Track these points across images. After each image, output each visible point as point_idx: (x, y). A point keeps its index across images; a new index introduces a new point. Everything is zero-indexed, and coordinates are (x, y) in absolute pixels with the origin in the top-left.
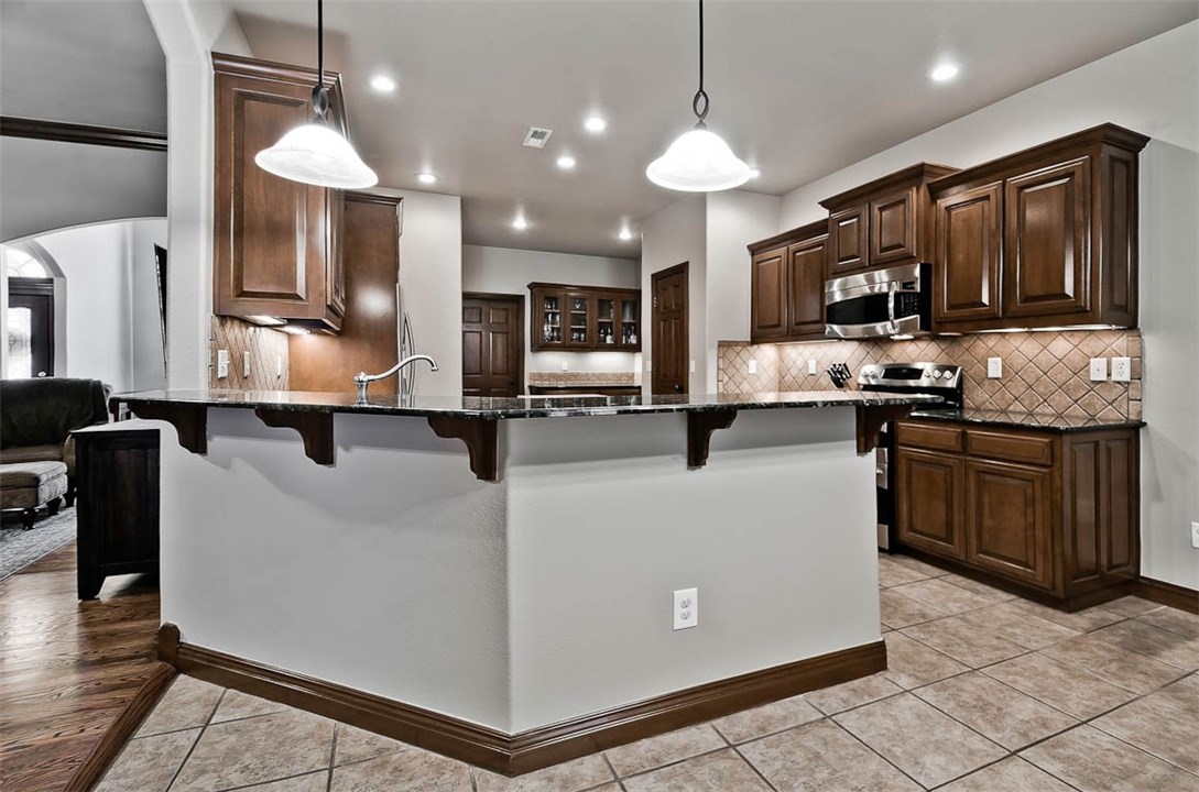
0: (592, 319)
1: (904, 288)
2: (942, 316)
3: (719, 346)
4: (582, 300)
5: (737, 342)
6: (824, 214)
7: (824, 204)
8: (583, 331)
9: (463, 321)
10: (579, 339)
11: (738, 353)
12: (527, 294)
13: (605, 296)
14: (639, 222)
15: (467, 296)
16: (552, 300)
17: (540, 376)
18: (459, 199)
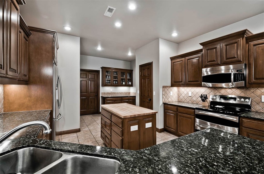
0: (119, 78)
1: (237, 72)
2: (252, 81)
3: (163, 87)
4: (116, 72)
5: (168, 86)
6: (201, 47)
7: (201, 44)
8: (117, 81)
9: (81, 77)
10: (116, 83)
11: (168, 90)
12: (101, 70)
13: (123, 71)
14: (135, 50)
15: (81, 70)
16: (107, 72)
17: (104, 93)
18: (79, 38)
